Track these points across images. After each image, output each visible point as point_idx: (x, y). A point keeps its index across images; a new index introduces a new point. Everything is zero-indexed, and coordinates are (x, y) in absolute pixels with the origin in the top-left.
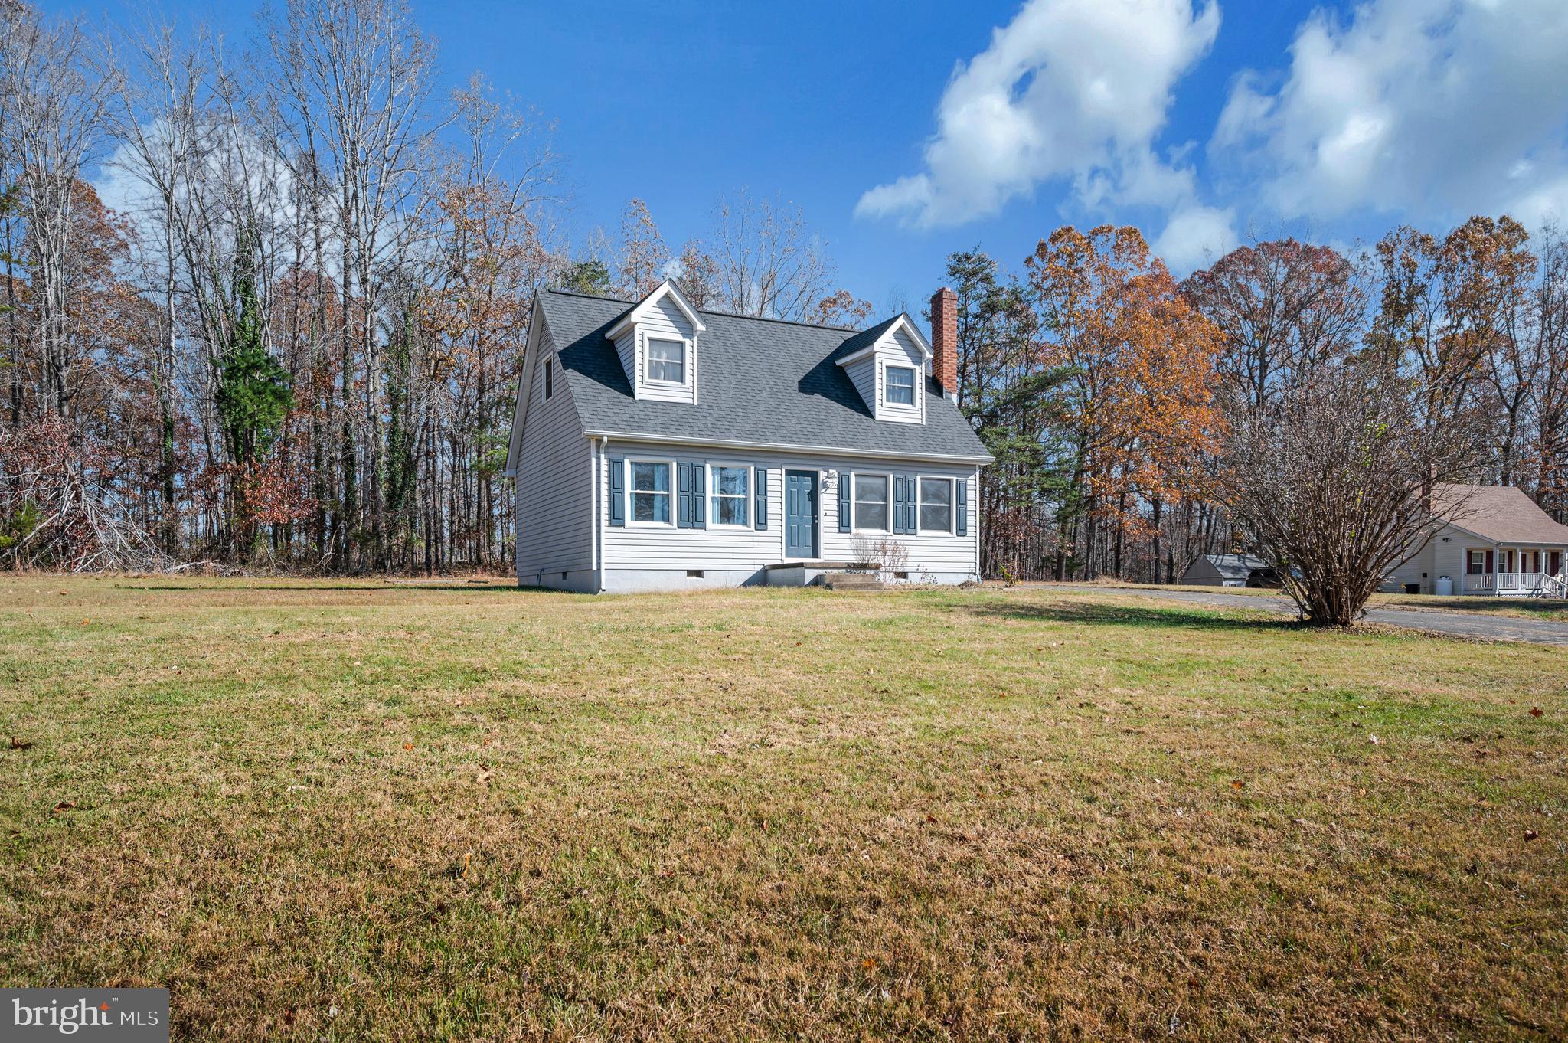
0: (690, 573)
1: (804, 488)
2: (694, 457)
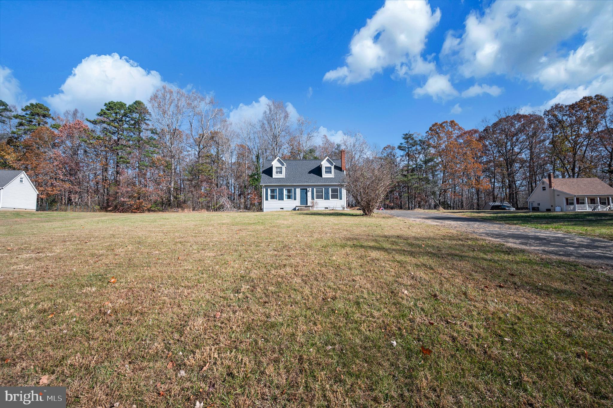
0: (281, 208)
1: (304, 191)
2: (281, 188)
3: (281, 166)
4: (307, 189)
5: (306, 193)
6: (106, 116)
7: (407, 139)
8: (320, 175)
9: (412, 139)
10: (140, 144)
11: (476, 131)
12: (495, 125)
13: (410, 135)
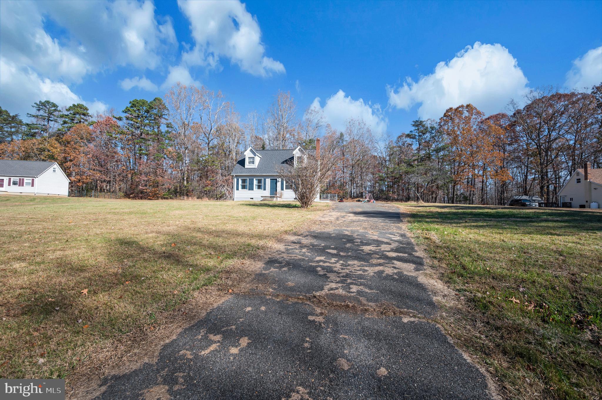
0: (251, 198)
1: (274, 182)
2: (251, 177)
3: (253, 156)
4: (276, 179)
5: (276, 183)
6: (130, 113)
7: (417, 126)
8: (292, 164)
9: (423, 126)
10: (158, 137)
11: (503, 116)
12: (528, 108)
13: (421, 122)
